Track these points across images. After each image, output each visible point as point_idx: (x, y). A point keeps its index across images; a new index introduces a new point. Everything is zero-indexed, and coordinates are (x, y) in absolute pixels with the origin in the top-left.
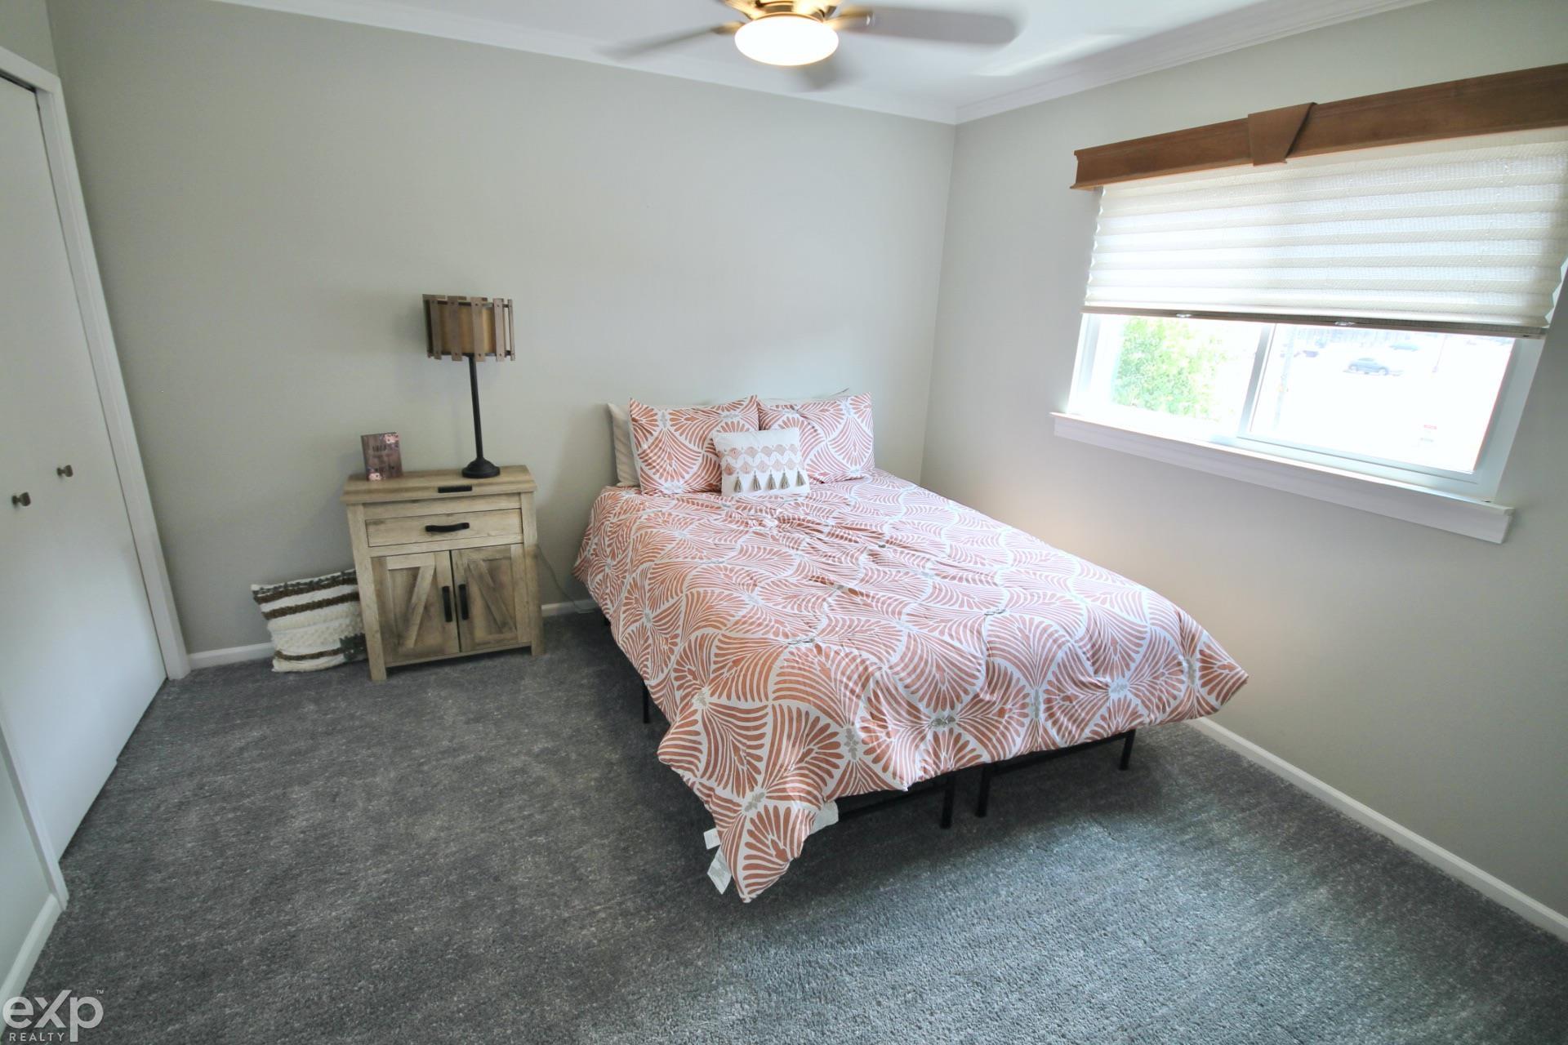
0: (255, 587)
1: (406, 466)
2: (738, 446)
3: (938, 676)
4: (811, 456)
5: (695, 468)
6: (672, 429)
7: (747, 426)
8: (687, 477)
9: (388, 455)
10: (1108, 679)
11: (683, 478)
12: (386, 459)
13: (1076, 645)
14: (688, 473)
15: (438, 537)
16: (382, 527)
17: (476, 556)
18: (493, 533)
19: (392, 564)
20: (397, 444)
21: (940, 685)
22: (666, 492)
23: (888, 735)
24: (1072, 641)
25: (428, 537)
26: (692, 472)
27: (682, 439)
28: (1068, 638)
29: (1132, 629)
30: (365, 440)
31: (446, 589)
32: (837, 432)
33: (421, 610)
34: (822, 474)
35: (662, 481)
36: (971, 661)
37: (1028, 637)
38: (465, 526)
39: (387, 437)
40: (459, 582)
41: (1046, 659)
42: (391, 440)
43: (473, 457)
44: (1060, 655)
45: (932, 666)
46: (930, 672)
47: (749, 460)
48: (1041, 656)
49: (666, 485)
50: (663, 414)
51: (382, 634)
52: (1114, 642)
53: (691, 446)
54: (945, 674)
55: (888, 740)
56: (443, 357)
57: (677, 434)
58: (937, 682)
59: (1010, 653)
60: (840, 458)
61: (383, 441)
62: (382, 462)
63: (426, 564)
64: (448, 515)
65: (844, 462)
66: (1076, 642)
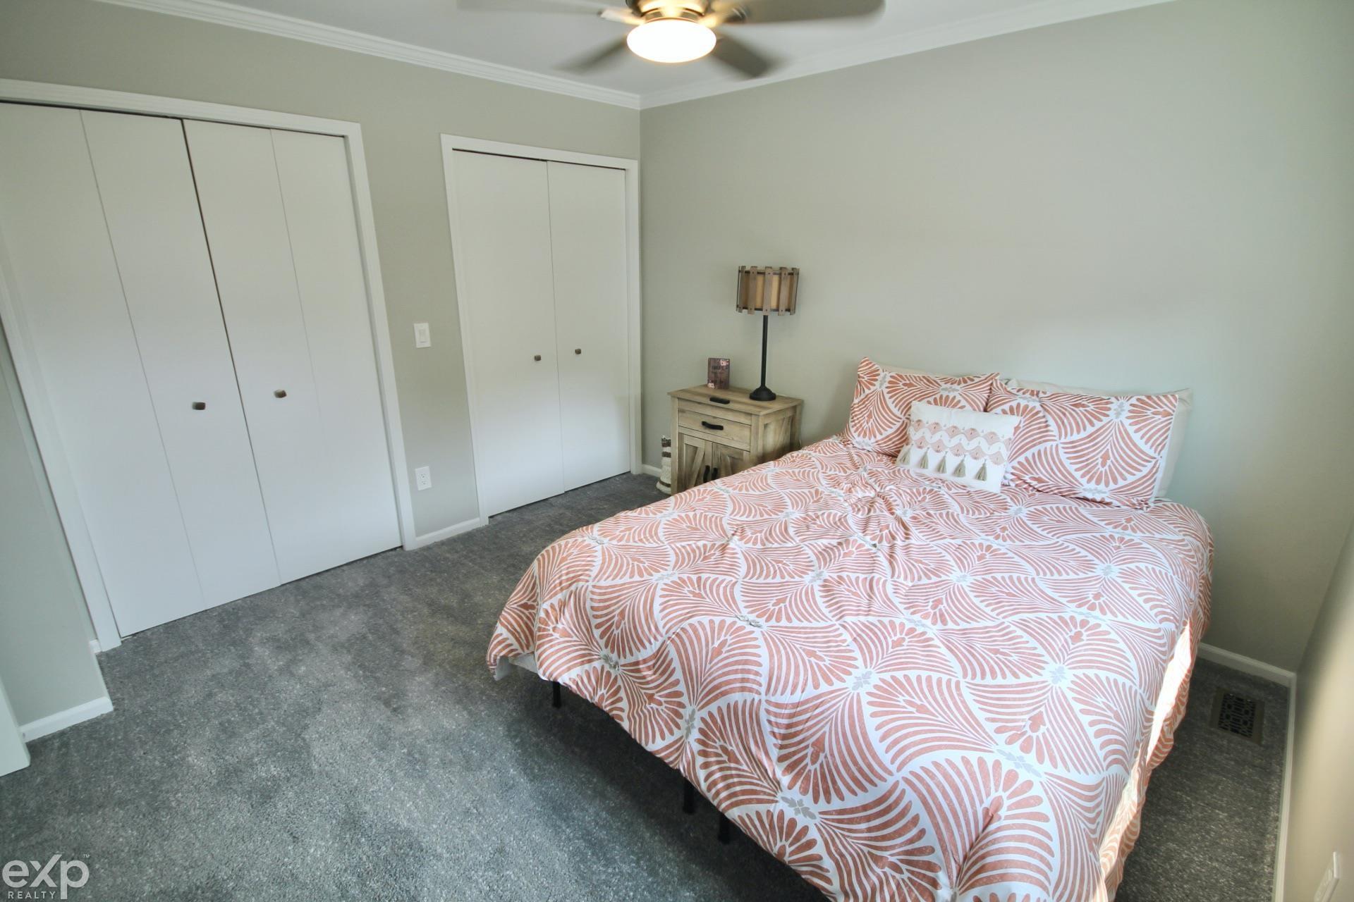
0: (664, 437)
1: (733, 382)
2: (924, 419)
3: (616, 619)
4: (1029, 454)
5: (890, 431)
6: (886, 391)
7: (963, 403)
8: (879, 437)
9: (720, 373)
10: (785, 780)
11: (875, 437)
12: (719, 375)
13: (764, 705)
14: (881, 434)
15: (708, 431)
16: (684, 415)
17: (725, 451)
18: (735, 439)
19: (687, 440)
20: (728, 367)
21: (614, 627)
22: (856, 445)
23: (554, 629)
24: (763, 697)
25: (702, 428)
26: (885, 434)
27: (889, 402)
28: (763, 690)
29: (864, 758)
30: (710, 360)
31: (708, 468)
32: (1083, 434)
33: (696, 476)
34: (1035, 479)
35: (856, 435)
36: (649, 629)
37: (720, 653)
38: (721, 428)
39: (721, 362)
40: (715, 466)
41: (716, 688)
42: (724, 364)
43: (758, 385)
44: (737, 697)
45: (619, 608)
46: (613, 611)
47: (928, 435)
48: (714, 679)
49: (858, 439)
50: (885, 376)
51: (678, 483)
52: (819, 745)
53: (895, 411)
54: (623, 622)
55: (551, 632)
56: (744, 310)
57: (887, 396)
58: (612, 624)
59: (686, 651)
60: (1072, 468)
61: (719, 363)
62: (716, 376)
63: (699, 444)
64: (715, 417)
65: (1078, 475)
66: (767, 701)
